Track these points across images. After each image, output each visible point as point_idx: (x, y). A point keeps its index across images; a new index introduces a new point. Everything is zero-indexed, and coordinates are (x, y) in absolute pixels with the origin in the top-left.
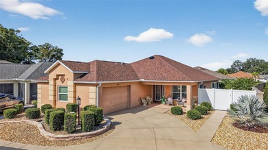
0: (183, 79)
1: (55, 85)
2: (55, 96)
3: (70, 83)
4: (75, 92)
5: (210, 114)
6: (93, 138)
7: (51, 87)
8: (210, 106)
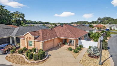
0: (73, 38)
1: (27, 40)
2: (27, 44)
3: (33, 40)
4: (35, 43)
5: (82, 50)
6: (43, 62)
7: (26, 41)
8: (82, 47)
